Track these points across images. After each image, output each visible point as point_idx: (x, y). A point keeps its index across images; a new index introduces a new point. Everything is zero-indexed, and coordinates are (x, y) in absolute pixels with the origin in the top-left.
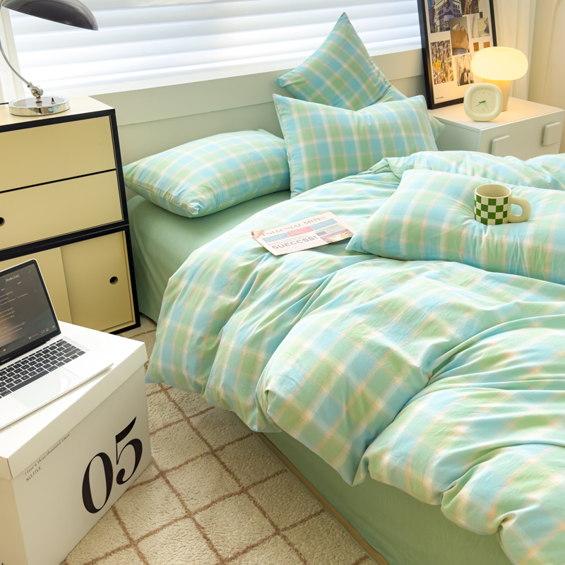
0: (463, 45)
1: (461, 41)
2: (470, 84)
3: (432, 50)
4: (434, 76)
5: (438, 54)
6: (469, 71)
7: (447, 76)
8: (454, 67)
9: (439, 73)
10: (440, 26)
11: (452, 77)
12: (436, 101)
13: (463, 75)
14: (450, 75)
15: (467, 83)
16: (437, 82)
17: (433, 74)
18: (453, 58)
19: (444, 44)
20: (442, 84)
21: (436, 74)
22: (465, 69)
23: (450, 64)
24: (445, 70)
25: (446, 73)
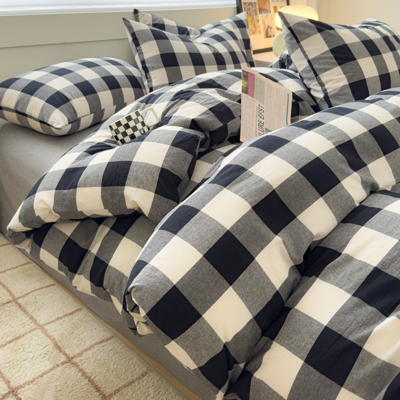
0: (266, 7)
1: (264, 4)
2: (273, 38)
3: (245, 8)
5: (249, 12)
6: (271, 28)
8: (261, 23)
11: (260, 31)
13: (267, 30)
14: (258, 29)
15: (271, 37)
18: (260, 16)
19: (252, 5)
20: (253, 35)
22: (268, 26)
23: (258, 21)
24: (254, 25)
25: (256, 28)
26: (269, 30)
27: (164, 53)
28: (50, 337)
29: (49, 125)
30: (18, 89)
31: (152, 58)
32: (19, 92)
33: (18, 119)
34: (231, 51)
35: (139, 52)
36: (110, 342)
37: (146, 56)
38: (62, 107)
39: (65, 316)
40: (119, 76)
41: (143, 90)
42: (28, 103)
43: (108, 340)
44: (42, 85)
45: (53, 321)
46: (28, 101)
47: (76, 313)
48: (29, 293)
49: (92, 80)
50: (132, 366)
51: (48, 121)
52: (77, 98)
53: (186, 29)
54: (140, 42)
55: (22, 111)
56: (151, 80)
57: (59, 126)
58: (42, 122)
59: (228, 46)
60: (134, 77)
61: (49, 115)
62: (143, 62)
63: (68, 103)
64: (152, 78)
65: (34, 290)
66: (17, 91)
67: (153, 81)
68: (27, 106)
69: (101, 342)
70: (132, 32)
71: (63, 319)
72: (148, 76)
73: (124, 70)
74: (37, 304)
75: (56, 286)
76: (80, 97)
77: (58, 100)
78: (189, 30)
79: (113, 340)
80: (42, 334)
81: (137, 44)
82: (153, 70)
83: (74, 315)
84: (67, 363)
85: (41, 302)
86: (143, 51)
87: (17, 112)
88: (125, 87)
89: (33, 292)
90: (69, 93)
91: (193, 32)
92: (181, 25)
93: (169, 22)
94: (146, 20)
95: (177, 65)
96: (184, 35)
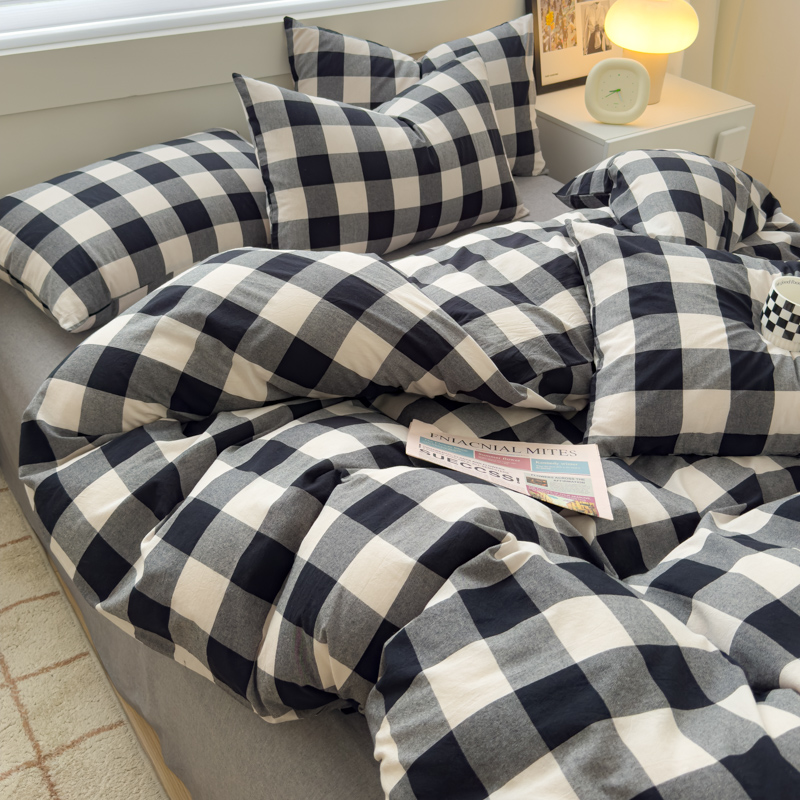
2: (604, 53)
4: (544, 38)
5: (552, 1)
6: (604, 30)
7: (565, 37)
8: (579, 24)
9: (552, 33)
11: (574, 39)
12: (545, 81)
13: (593, 35)
14: (570, 37)
15: (600, 50)
16: (548, 48)
17: (541, 34)
18: (578, 7)
20: (556, 51)
21: (547, 34)
22: (597, 27)
23: (573, 17)
24: (562, 27)
25: (565, 33)
26: (598, 35)
27: (306, 154)
28: (20, 705)
29: (53, 315)
30: (13, 229)
31: (280, 163)
32: (14, 236)
33: (12, 282)
34: (460, 135)
35: (260, 147)
36: (114, 731)
37: (273, 158)
38: (80, 282)
39: (57, 665)
40: (212, 197)
42: (26, 262)
43: (111, 729)
44: (55, 226)
45: (33, 675)
46: (26, 259)
47: (76, 662)
48: (11, 607)
49: (152, 216)
50: (135, 790)
51: (51, 308)
52: (114, 259)
53: (390, 61)
54: (262, 128)
55: (18, 277)
56: (276, 208)
57: (67, 326)
58: (44, 305)
59: (456, 125)
60: (249, 194)
61: (55, 298)
62: (265, 169)
63: (93, 274)
64: (278, 205)
65: (20, 602)
66: (10, 233)
67: (281, 211)
68: (23, 267)
69: (99, 731)
70: (249, 104)
71: (52, 672)
72: (272, 199)
73: (229, 181)
74: (18, 634)
75: (58, 597)
76: (119, 258)
77: (76, 266)
78: (396, 64)
79: (121, 729)
80: (10, 698)
81: (257, 132)
82: (280, 189)
83: (71, 665)
84: (34, 766)
85: (25, 631)
86: (266, 146)
87: (8, 272)
88: (222, 223)
89: (19, 606)
90: (99, 249)
91: (404, 69)
92: (380, 53)
93: (356, 47)
94: (307, 44)
95: (331, 181)
96: (383, 79)
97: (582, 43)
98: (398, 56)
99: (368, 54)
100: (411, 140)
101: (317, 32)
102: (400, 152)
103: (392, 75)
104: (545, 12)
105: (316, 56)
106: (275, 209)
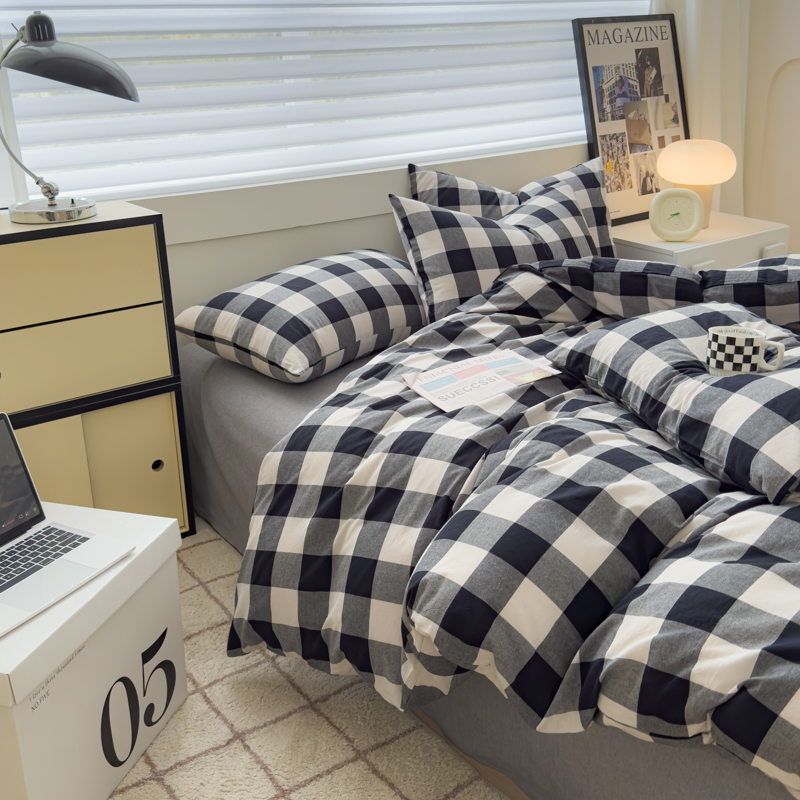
0: (643, 140)
1: (640, 135)
3: (602, 145)
5: (610, 152)
6: (653, 176)
7: (623, 181)
8: (632, 170)
10: (612, 112)
11: (630, 183)
13: (645, 180)
14: (627, 181)
15: (651, 192)
18: (631, 157)
19: (617, 137)
20: (617, 192)
22: (647, 173)
23: (627, 165)
24: (620, 173)
25: (622, 178)
26: (649, 179)
27: (453, 249)
29: (282, 368)
30: (238, 312)
31: (433, 258)
32: (239, 316)
33: (237, 355)
34: (566, 237)
35: (414, 248)
37: (425, 255)
38: (300, 341)
40: (382, 287)
41: (420, 306)
42: (252, 334)
44: (272, 306)
46: (253, 330)
49: (343, 297)
51: (280, 362)
52: (322, 326)
53: (495, 195)
54: (415, 233)
55: (244, 346)
56: (432, 294)
57: (296, 372)
58: (271, 363)
59: (561, 230)
60: (406, 286)
61: (282, 354)
62: (420, 264)
63: (308, 336)
64: (433, 290)
66: (235, 315)
67: (435, 295)
68: (251, 337)
70: (403, 216)
72: (427, 287)
73: (391, 276)
76: (325, 325)
77: (295, 331)
78: (499, 196)
81: (411, 236)
82: (434, 277)
86: (420, 247)
87: (235, 345)
88: (391, 305)
90: (310, 319)
91: (506, 199)
92: (486, 187)
93: (466, 184)
94: (428, 183)
95: (473, 268)
96: (490, 207)
97: (636, 186)
98: (499, 191)
99: (477, 189)
100: (530, 239)
101: (435, 174)
102: (523, 247)
103: (498, 203)
104: (606, 161)
105: (436, 192)
106: (429, 293)
